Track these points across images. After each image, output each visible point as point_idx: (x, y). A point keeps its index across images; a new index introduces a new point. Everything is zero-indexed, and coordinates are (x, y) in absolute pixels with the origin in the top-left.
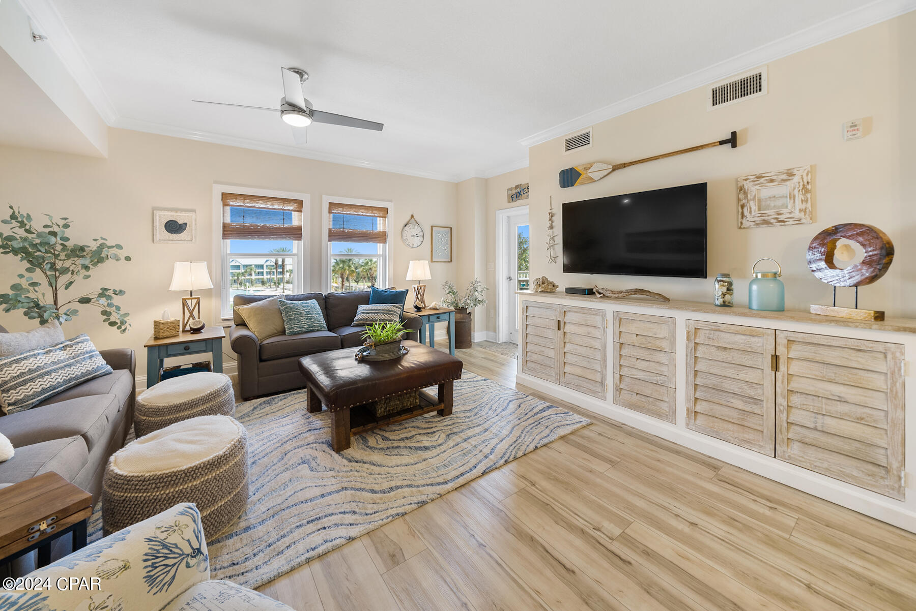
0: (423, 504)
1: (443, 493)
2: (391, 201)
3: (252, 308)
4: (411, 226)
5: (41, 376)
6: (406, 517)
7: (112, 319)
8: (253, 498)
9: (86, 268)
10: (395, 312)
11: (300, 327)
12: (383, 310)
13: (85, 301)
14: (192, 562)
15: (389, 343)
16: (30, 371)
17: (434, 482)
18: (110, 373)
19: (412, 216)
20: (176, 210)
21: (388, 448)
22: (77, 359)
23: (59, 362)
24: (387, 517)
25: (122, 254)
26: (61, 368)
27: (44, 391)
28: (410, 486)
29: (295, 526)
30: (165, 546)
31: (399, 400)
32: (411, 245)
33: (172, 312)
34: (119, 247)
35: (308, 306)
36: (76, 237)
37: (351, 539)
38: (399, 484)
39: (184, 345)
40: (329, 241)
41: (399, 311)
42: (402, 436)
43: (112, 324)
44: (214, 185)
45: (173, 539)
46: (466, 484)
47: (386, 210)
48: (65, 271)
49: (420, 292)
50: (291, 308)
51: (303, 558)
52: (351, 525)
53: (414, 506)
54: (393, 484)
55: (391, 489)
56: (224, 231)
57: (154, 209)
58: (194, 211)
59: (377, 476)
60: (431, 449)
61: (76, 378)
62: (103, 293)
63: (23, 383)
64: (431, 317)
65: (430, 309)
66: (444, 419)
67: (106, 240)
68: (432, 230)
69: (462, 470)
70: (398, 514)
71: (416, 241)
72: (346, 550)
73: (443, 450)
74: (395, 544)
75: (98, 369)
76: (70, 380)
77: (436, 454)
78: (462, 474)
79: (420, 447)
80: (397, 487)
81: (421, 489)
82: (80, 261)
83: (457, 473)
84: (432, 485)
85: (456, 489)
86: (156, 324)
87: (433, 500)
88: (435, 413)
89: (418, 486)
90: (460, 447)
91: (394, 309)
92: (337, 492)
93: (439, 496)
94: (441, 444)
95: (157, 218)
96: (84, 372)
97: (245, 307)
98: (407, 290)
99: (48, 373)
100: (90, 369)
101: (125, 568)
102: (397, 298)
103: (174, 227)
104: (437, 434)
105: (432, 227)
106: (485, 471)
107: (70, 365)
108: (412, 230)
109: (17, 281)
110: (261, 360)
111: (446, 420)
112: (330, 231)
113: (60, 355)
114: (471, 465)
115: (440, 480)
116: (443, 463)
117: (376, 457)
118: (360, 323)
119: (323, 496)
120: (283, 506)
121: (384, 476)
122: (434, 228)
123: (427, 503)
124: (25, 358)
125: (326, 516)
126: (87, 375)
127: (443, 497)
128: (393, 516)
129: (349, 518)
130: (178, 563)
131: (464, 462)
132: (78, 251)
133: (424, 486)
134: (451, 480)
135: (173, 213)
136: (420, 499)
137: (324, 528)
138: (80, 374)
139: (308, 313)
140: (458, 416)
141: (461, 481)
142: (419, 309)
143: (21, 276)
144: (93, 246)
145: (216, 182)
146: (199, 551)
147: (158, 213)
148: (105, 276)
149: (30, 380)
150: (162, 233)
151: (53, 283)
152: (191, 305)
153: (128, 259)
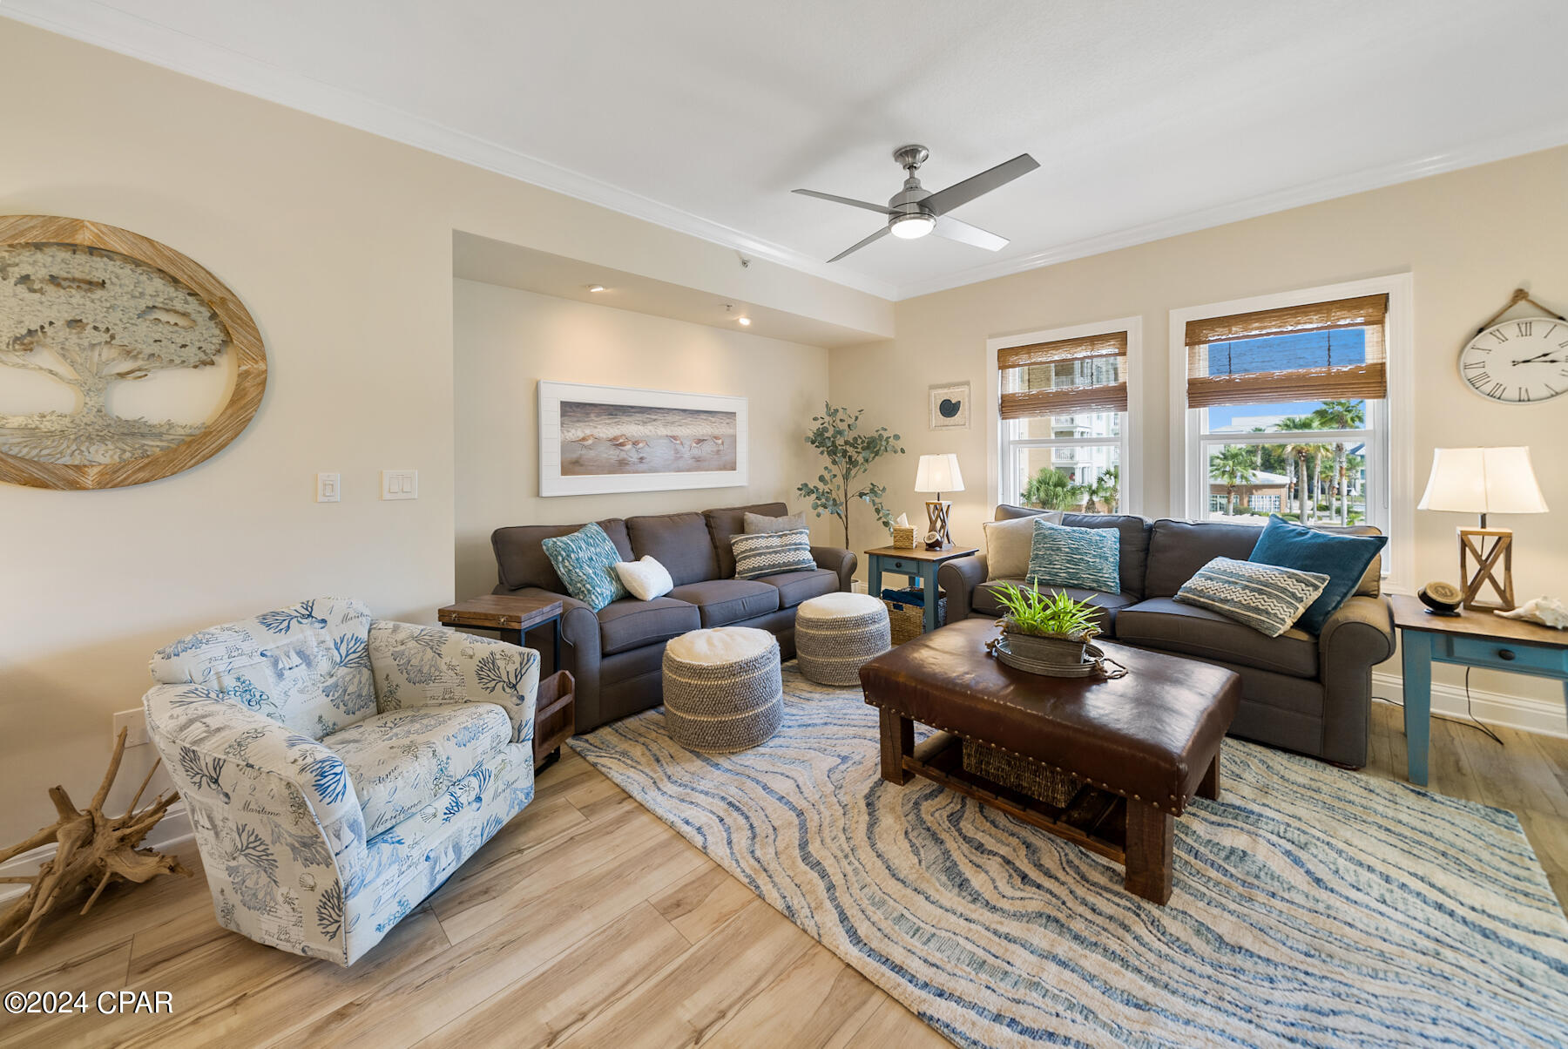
0: (789, 915)
1: (825, 941)
3: (1002, 528)
4: (1510, 329)
5: (755, 556)
6: (758, 902)
7: (883, 518)
8: (761, 750)
9: (869, 461)
13: (862, 495)
16: (751, 550)
17: (852, 920)
18: (813, 570)
19: (1523, 296)
20: (949, 385)
21: (928, 829)
22: (784, 549)
23: (771, 547)
24: (748, 876)
25: (899, 444)
26: (770, 553)
27: (754, 569)
28: (831, 888)
29: (723, 794)
32: (1508, 395)
34: (897, 437)
37: (704, 851)
38: (830, 870)
39: (897, 561)
40: (1190, 407)
41: (1312, 597)
42: (980, 837)
44: (989, 340)
46: (872, 983)
48: (856, 463)
51: (671, 818)
52: (730, 843)
53: (780, 905)
54: (829, 864)
55: (816, 865)
56: (1001, 406)
57: (929, 387)
58: (967, 383)
59: (843, 838)
60: (964, 894)
61: (779, 565)
62: (873, 491)
65: (1519, 619)
66: (1117, 894)
67: (886, 430)
69: (914, 965)
70: (757, 887)
72: (689, 854)
73: (974, 916)
74: (700, 902)
75: (803, 561)
76: (774, 566)
77: (948, 905)
78: (898, 969)
79: (960, 874)
80: (823, 875)
81: (828, 904)
82: (867, 454)
83: (898, 955)
84: (843, 918)
85: (848, 965)
86: (901, 532)
87: (805, 931)
89: (833, 899)
90: (1007, 950)
92: (794, 808)
93: (816, 937)
94: (994, 909)
95: (932, 399)
96: (787, 562)
98: (1384, 540)
99: (760, 555)
100: (791, 561)
101: (471, 657)
103: (949, 409)
104: (1030, 891)
106: (931, 1018)
107: (776, 552)
109: (823, 473)
110: (972, 609)
111: (1116, 899)
112: (1193, 384)
113: (775, 541)
114: (940, 979)
115: (863, 929)
116: (922, 925)
117: (889, 822)
119: (781, 798)
120: (753, 774)
121: (845, 846)
123: (795, 923)
124: (752, 538)
125: (742, 814)
126: (788, 566)
127: (820, 947)
128: (752, 881)
129: (742, 839)
130: (497, 681)
131: (949, 967)
132: (867, 443)
133: (837, 906)
134: (871, 949)
135: (946, 391)
136: (796, 906)
137: (722, 820)
138: (782, 562)
139: (1081, 550)
141: (871, 967)
142: (1441, 609)
143: (826, 468)
144: (876, 435)
145: (991, 337)
146: (514, 686)
147: (933, 392)
148: (881, 471)
149: (749, 557)
150: (937, 415)
151: (846, 477)
152: (938, 513)
153: (903, 451)
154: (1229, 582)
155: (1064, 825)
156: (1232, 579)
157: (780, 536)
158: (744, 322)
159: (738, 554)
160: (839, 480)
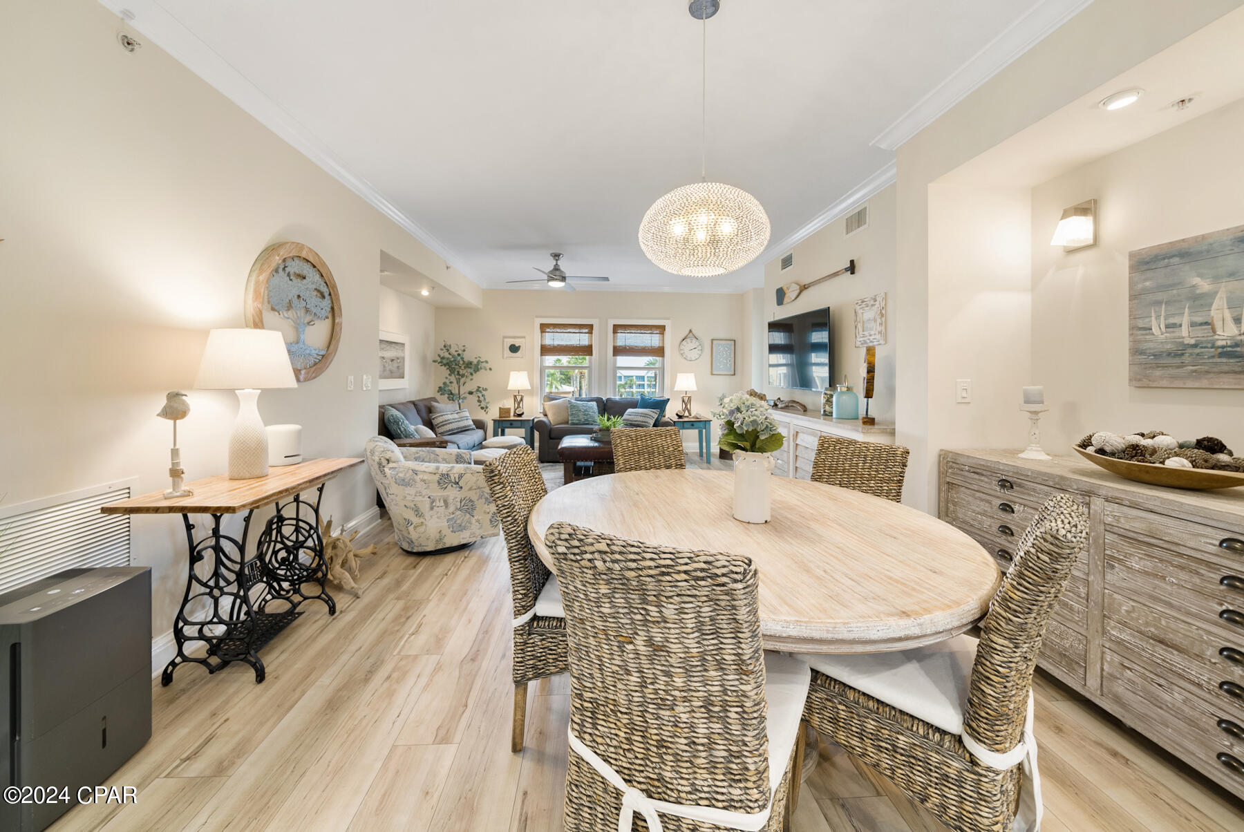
2: (668, 319)
3: (550, 405)
4: (688, 340)
5: (448, 424)
7: (482, 405)
9: (472, 374)
10: (651, 415)
11: (577, 420)
12: (642, 413)
13: (471, 393)
16: (446, 421)
19: (690, 331)
20: (514, 337)
22: (461, 419)
23: (455, 419)
25: (488, 366)
26: (455, 422)
27: (450, 431)
32: (688, 359)
33: (509, 404)
34: (487, 362)
35: (587, 406)
36: (468, 357)
39: (510, 422)
40: (613, 357)
41: (656, 417)
43: (482, 408)
44: (536, 319)
47: (663, 328)
48: (463, 376)
49: (686, 401)
50: (575, 407)
56: (541, 350)
57: (505, 337)
58: (524, 337)
61: (461, 427)
62: (478, 390)
63: (443, 425)
64: (685, 423)
65: (694, 417)
67: (481, 358)
68: (712, 343)
71: (694, 354)
75: (469, 426)
76: (459, 428)
82: (469, 370)
86: (500, 408)
91: (651, 413)
95: (505, 343)
97: (548, 403)
98: (669, 399)
99: (451, 423)
100: (466, 425)
102: (661, 405)
103: (514, 349)
105: (712, 340)
107: (459, 421)
108: (689, 345)
109: (445, 380)
110: (551, 438)
112: (615, 347)
113: (456, 416)
122: (714, 342)
124: (443, 415)
126: (465, 428)
132: (469, 365)
135: (513, 340)
139: (586, 410)
142: (680, 417)
143: (447, 378)
144: (475, 361)
145: (537, 317)
147: (506, 340)
148: (480, 379)
149: (446, 424)
150: (507, 351)
151: (458, 382)
152: (518, 399)
153: (490, 369)
154: (638, 416)
156: (636, 414)
157: (457, 413)
159: (438, 424)
160: (455, 385)
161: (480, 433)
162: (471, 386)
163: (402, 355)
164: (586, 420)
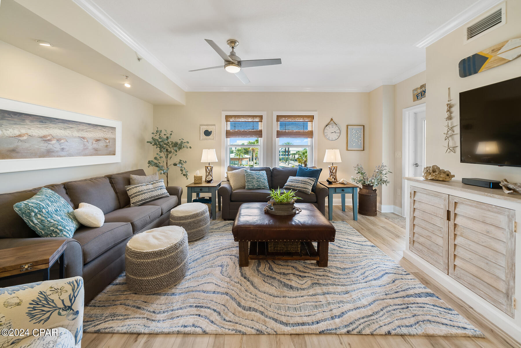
0: (260, 333)
1: (279, 332)
2: (316, 111)
3: (232, 173)
4: (330, 126)
5: (142, 194)
6: (245, 337)
7: (184, 173)
8: (187, 277)
9: (176, 151)
10: (309, 183)
11: (252, 186)
12: (302, 181)
13: (175, 165)
14: (64, 313)
15: (284, 204)
16: (139, 192)
17: (279, 319)
18: (168, 197)
19: (332, 119)
20: (208, 125)
21: (268, 276)
22: (156, 189)
23: (149, 189)
24: (233, 330)
25: (189, 145)
26: (149, 192)
27: (142, 200)
28: (262, 313)
29: (189, 304)
30: (46, 299)
31: (284, 245)
32: (331, 139)
33: (202, 173)
34: (188, 142)
35: (259, 174)
36: (174, 139)
37: (205, 333)
38: (256, 307)
39: (200, 188)
40: (277, 138)
41: (313, 183)
42: (282, 271)
43: (184, 175)
44: (222, 112)
45: (54, 297)
46: (301, 334)
47: (313, 117)
48: (170, 152)
49: (333, 172)
50: (250, 175)
51: (176, 329)
52: (212, 322)
53: (254, 332)
54: (253, 305)
55: (250, 309)
56: (226, 134)
57: (201, 125)
58: (214, 125)
59: (249, 294)
60: (294, 290)
61: (154, 197)
62: (180, 162)
63: (136, 196)
64: (337, 189)
65: (340, 183)
66: (319, 269)
67: (183, 139)
68: (347, 128)
69: (305, 319)
70: (240, 331)
71: (335, 136)
72: (199, 339)
73: (302, 294)
75: (163, 194)
76: (152, 197)
77: (294, 296)
78: (303, 324)
79: (288, 285)
80: (256, 310)
81: (267, 320)
82: (175, 148)
83: (300, 320)
84: (276, 320)
85: (291, 334)
86: (195, 177)
87: (269, 334)
88: (315, 262)
89: (267, 316)
90: (316, 298)
91: (309, 181)
92: (223, 294)
93: (275, 333)
94: (303, 289)
95: (201, 129)
96: (157, 194)
97: (230, 172)
98: (321, 169)
99: (144, 193)
100: (159, 194)
101: (18, 304)
102: (315, 174)
103: (207, 133)
104: (305, 280)
105: (347, 126)
106: (323, 331)
107: (152, 191)
108: (331, 129)
109: (156, 156)
110: (231, 201)
111: (320, 270)
112: (277, 131)
113: (151, 186)
114: (314, 319)
115: (284, 319)
116: (295, 306)
117: (257, 280)
118: (287, 188)
119: (214, 292)
120: (194, 289)
121: (252, 296)
122: (349, 126)
123: (264, 334)
124: (139, 186)
125: (206, 307)
126: (158, 196)
127: (278, 336)
128: (236, 331)
129: (215, 317)
130: (52, 311)
131: (312, 313)
132: (175, 145)
133: (270, 318)
134: (292, 324)
135: (207, 127)
136: (260, 328)
137: (199, 315)
138: (155, 195)
139: (258, 178)
140: (331, 270)
141: (298, 329)
142: (330, 183)
143: (157, 154)
144: (179, 142)
145: (223, 111)
146: (70, 308)
147: (202, 127)
148: (181, 155)
149: (139, 195)
150: (203, 136)
151: (167, 157)
152: (209, 170)
153: (190, 147)
154: (297, 182)
155: (304, 256)
156: (298, 181)
157: (152, 184)
158: (127, 85)
159: (132, 195)
160: (164, 159)
161: (174, 199)
162: (176, 160)
163: (113, 136)
164: (259, 186)
